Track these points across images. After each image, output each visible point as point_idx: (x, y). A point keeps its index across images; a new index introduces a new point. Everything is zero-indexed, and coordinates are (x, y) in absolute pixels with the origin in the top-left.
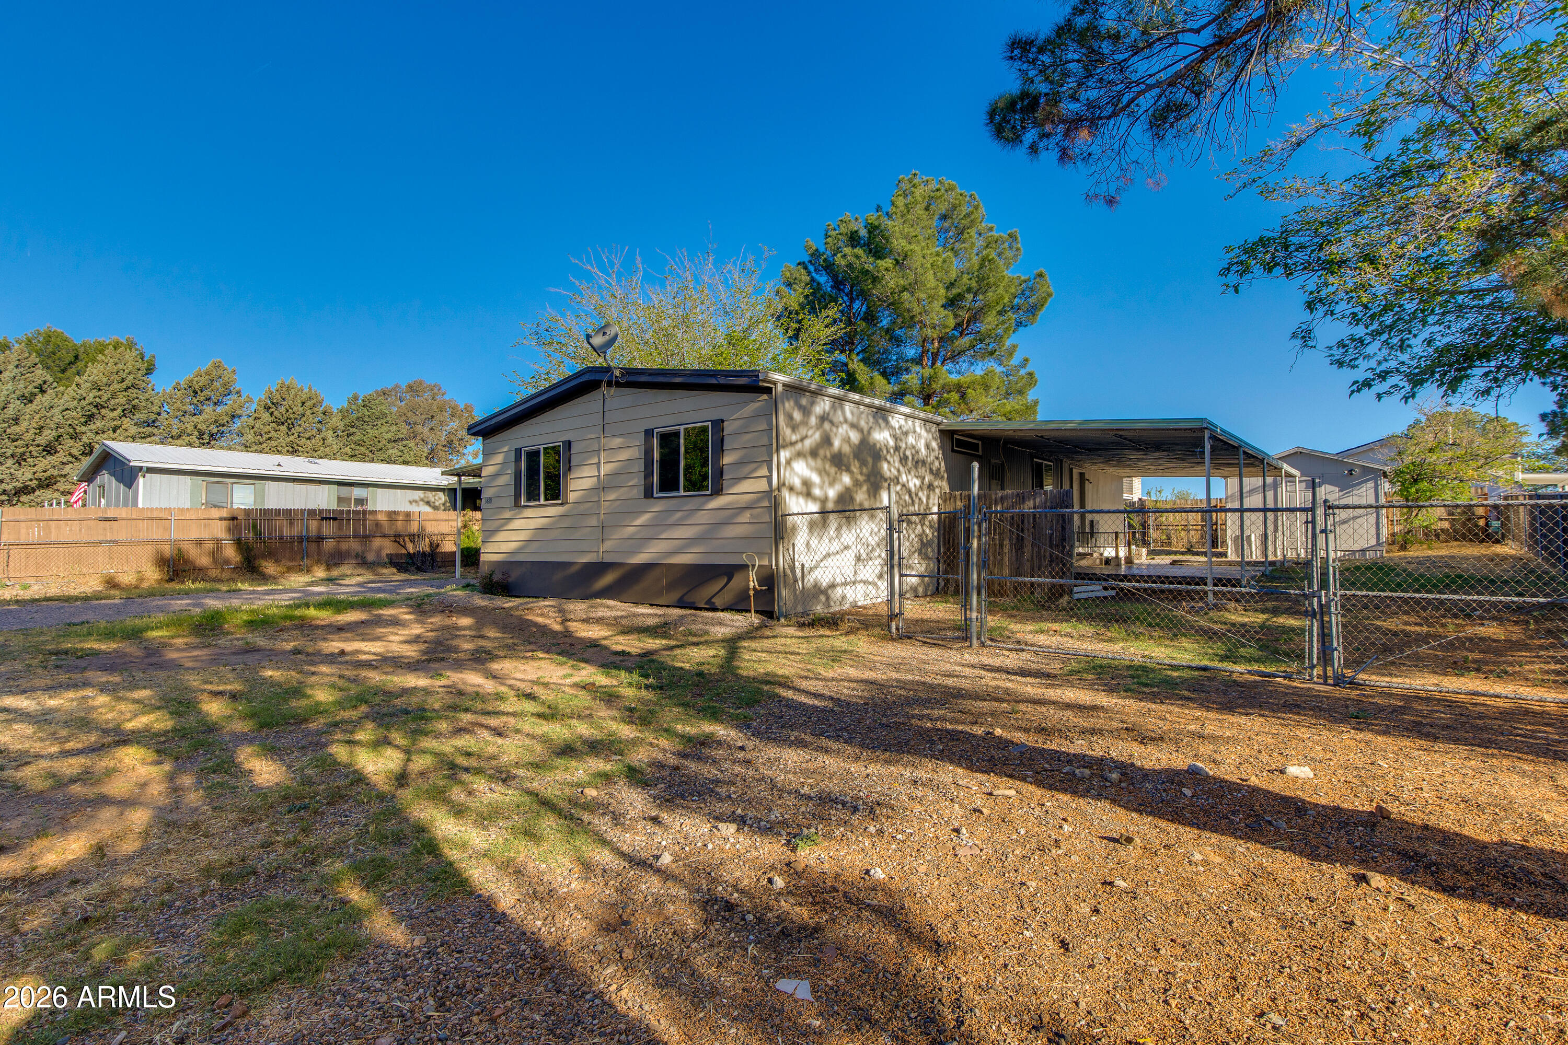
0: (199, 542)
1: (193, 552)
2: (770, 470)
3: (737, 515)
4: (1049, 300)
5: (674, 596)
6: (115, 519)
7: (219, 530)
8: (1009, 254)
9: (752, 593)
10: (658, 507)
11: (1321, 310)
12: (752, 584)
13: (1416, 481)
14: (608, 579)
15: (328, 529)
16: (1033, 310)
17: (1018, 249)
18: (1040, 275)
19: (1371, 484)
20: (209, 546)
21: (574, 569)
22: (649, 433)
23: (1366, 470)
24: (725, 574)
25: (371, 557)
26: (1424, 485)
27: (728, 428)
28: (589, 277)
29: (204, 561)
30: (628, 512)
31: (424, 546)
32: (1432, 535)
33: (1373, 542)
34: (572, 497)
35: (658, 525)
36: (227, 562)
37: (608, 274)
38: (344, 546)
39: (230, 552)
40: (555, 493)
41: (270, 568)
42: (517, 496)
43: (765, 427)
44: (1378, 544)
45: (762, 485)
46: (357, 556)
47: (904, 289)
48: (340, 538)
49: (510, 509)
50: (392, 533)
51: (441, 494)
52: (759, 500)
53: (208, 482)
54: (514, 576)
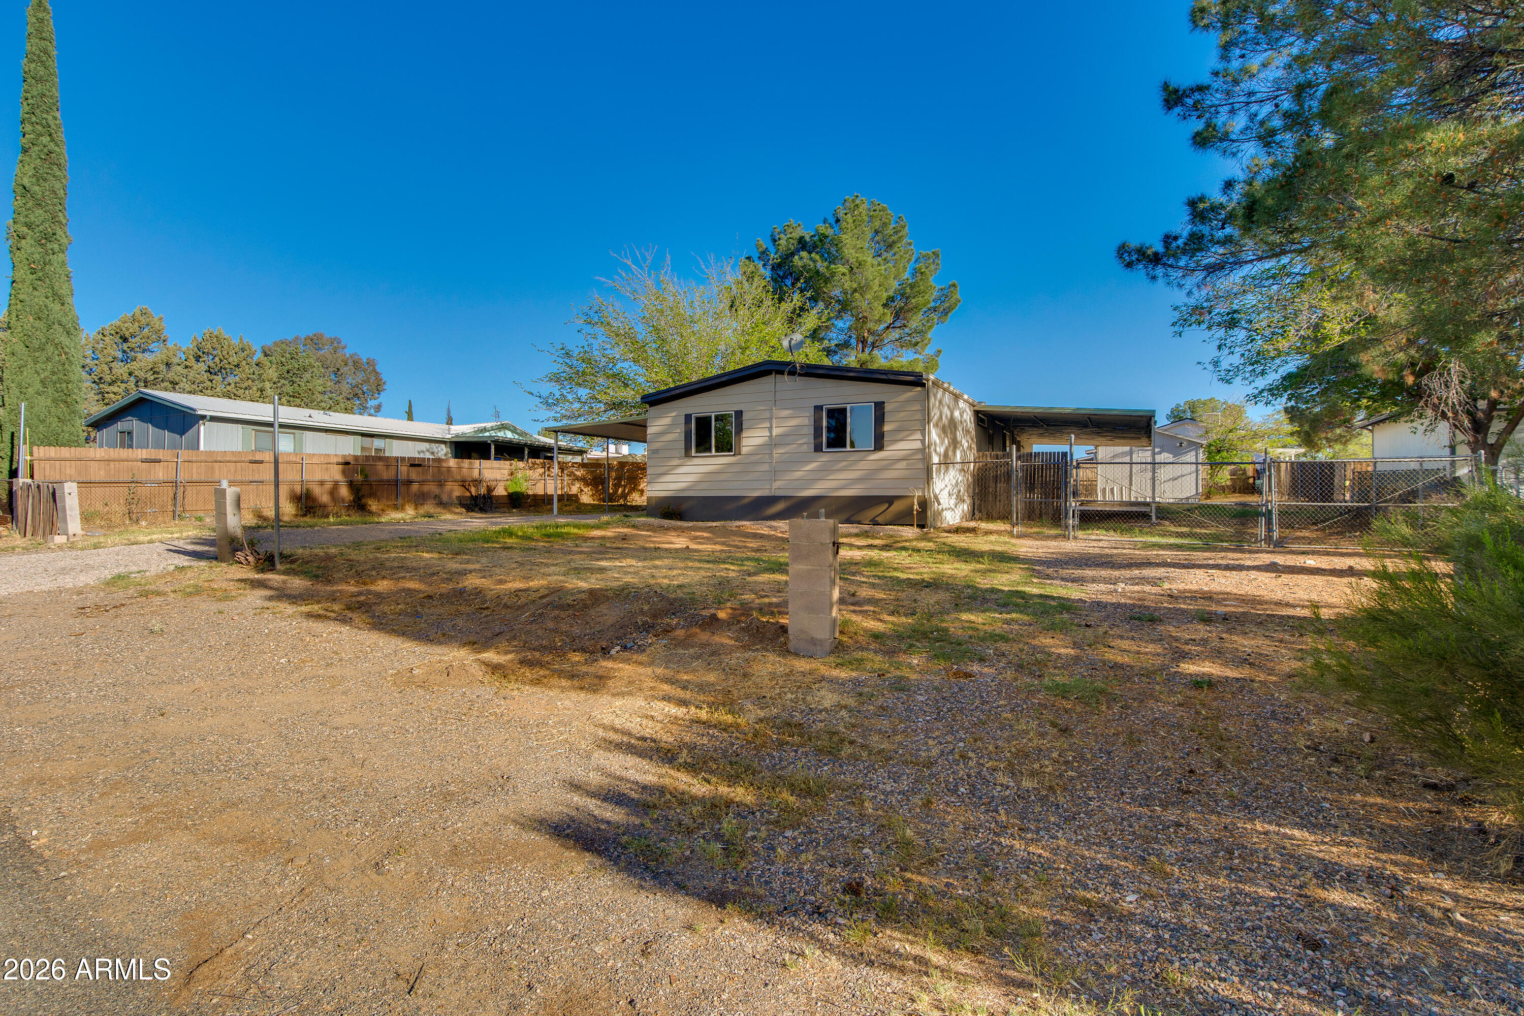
0: (322, 483)
1: (317, 491)
2: (924, 436)
3: (893, 464)
4: (959, 304)
5: (844, 517)
6: (261, 462)
7: (336, 474)
8: (932, 267)
9: (915, 513)
10: (825, 457)
11: (1226, 351)
12: (915, 507)
13: (1219, 451)
14: (779, 507)
15: (414, 474)
16: (946, 313)
17: (938, 264)
18: (954, 285)
19: (1193, 453)
20: (328, 486)
21: (746, 501)
22: (818, 409)
23: (1191, 443)
24: (887, 502)
25: (445, 498)
26: (1224, 454)
27: (888, 407)
28: (627, 269)
29: (325, 499)
30: (799, 461)
31: (483, 491)
32: (1223, 489)
33: (1194, 492)
34: (744, 450)
35: (825, 470)
36: (343, 501)
37: (641, 268)
38: (426, 488)
39: (344, 491)
40: (725, 446)
41: (374, 506)
42: (688, 449)
43: (919, 408)
44: (1197, 494)
45: (918, 445)
46: (436, 497)
47: (855, 291)
48: (422, 483)
49: (680, 458)
50: (459, 478)
51: (443, 446)
52: (913, 454)
53: (256, 431)
54: (685, 506)
